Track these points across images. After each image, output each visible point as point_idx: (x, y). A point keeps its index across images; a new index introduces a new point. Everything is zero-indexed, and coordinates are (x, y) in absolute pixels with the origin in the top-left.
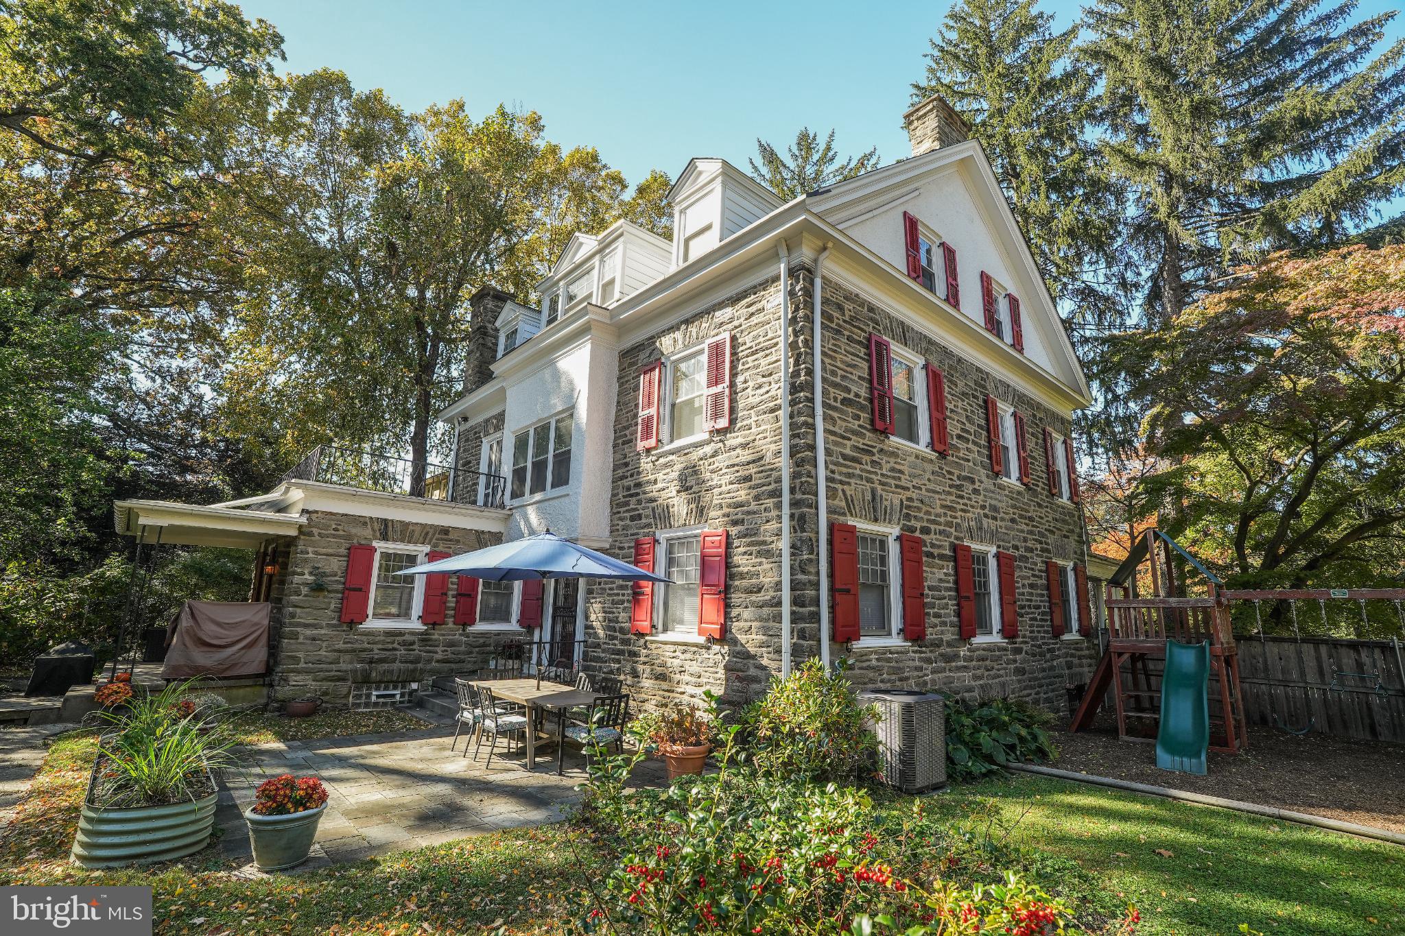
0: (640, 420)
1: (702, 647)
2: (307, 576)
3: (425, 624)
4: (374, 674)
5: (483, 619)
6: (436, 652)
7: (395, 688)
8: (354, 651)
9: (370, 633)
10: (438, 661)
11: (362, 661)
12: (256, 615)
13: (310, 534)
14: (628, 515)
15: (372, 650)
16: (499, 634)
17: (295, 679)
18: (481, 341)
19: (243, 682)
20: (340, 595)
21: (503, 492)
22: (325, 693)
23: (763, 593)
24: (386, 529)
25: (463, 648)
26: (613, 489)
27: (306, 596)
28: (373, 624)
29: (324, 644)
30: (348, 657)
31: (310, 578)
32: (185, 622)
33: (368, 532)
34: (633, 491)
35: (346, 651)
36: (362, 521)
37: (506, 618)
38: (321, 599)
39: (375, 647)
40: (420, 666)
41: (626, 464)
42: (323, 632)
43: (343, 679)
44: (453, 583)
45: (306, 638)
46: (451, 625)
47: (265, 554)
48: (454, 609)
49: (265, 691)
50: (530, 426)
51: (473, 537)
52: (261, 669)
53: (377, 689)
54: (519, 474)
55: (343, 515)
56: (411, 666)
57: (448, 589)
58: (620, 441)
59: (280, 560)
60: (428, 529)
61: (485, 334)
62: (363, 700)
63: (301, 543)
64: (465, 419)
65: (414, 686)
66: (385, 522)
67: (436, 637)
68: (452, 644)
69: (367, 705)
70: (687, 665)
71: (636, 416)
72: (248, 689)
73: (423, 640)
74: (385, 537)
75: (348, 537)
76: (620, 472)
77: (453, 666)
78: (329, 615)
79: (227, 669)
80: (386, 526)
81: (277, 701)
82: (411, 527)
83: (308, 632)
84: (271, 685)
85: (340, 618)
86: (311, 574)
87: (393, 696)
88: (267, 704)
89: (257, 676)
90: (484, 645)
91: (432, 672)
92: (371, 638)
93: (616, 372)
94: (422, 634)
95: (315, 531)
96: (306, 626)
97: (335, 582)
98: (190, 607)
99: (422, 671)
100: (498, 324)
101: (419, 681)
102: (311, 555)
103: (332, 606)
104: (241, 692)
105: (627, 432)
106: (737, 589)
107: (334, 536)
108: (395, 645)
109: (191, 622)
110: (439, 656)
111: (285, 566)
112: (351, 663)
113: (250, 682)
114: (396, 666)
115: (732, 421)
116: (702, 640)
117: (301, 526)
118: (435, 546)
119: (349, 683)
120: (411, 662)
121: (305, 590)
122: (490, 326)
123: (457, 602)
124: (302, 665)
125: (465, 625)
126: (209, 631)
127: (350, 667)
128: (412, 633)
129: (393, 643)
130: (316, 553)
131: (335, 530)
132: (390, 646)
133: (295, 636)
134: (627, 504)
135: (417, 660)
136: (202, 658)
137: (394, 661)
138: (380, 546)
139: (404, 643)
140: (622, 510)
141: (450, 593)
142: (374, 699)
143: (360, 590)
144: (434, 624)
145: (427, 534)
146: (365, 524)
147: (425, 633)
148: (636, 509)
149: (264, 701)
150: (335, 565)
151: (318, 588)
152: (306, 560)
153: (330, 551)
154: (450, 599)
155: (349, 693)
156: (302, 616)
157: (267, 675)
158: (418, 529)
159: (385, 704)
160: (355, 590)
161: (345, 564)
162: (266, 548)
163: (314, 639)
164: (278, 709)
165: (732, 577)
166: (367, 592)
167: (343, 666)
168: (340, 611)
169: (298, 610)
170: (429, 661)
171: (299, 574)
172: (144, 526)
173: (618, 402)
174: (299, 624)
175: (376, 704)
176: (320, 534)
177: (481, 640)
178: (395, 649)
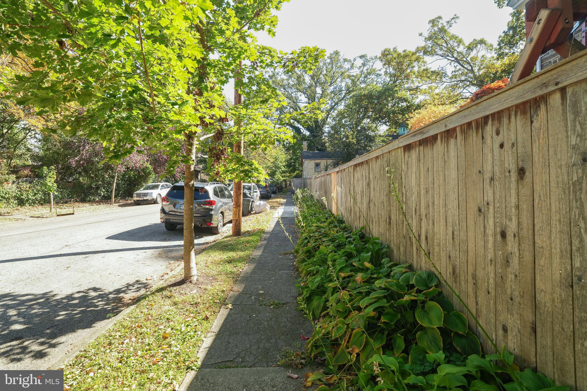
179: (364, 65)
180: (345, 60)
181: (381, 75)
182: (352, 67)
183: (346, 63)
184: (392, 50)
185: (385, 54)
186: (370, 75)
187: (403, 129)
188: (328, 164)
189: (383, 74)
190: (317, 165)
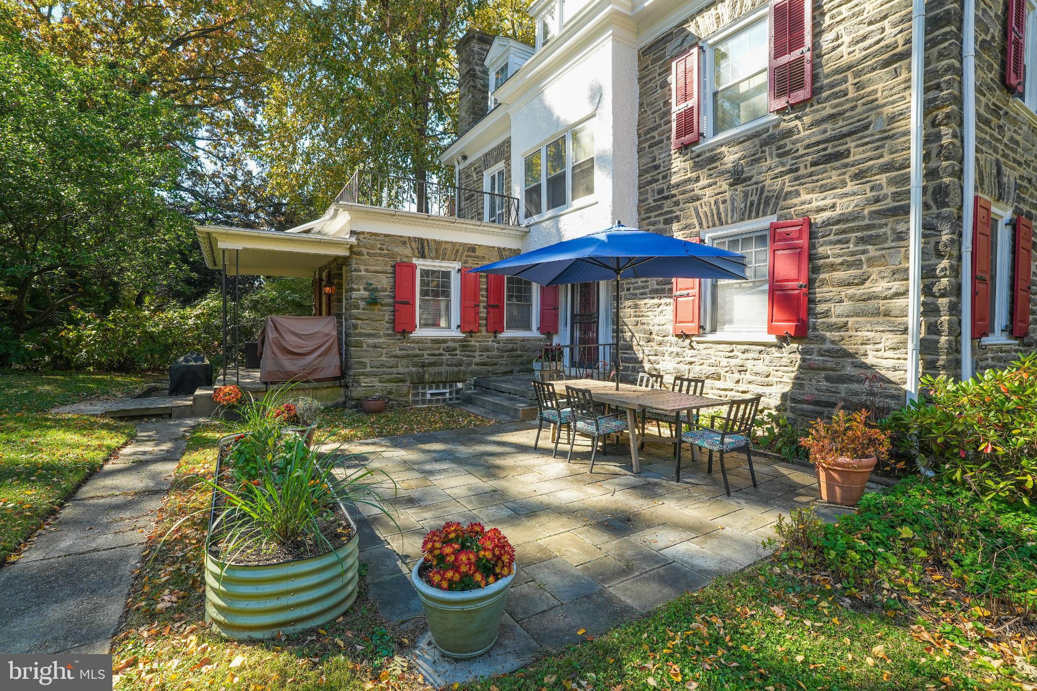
0: (674, 117)
1: (771, 345)
2: (362, 292)
3: (463, 332)
4: (427, 376)
5: (509, 327)
6: (475, 357)
7: (444, 387)
8: (408, 356)
9: (420, 341)
10: (476, 364)
11: (415, 365)
12: (324, 327)
13: (359, 254)
14: (661, 219)
15: (423, 355)
16: (524, 340)
17: (364, 381)
18: (471, 83)
19: (325, 384)
20: (391, 308)
21: (517, 211)
22: (390, 393)
23: (868, 284)
24: (423, 248)
25: (495, 353)
26: (641, 194)
27: (364, 309)
28: (420, 333)
29: (385, 351)
30: (404, 361)
31: (366, 294)
32: (271, 335)
33: (407, 251)
34: (666, 194)
35: (403, 357)
36: (404, 241)
37: (528, 327)
38: (376, 312)
39: (426, 353)
40: (463, 368)
41: (656, 167)
42: (382, 340)
43: (403, 381)
44: (482, 296)
45: (368, 346)
46: (484, 333)
47: (321, 280)
48: (486, 319)
49: (342, 391)
50: (541, 144)
51: (496, 254)
52: (337, 373)
53: (430, 388)
54: (532, 193)
55: (385, 236)
56: (456, 369)
57: (480, 302)
58: (646, 145)
59: (335, 281)
60: (457, 247)
61: (474, 76)
62: (420, 398)
63: (354, 261)
64: (465, 158)
65: (460, 385)
66: (421, 241)
67: (473, 343)
68: (487, 349)
69: (424, 402)
70: (749, 365)
71: (668, 113)
72: (329, 390)
73: (463, 346)
74: (423, 256)
75: (392, 255)
76: (648, 177)
77: (490, 368)
78: (384, 326)
79: (310, 374)
80: (422, 245)
81: (353, 400)
82: (443, 246)
83: (371, 341)
84: (347, 387)
85: (394, 328)
86: (365, 289)
87: (444, 394)
88: (345, 403)
89: (335, 379)
90: (512, 350)
91: (473, 373)
92: (421, 345)
93: (636, 74)
94: (461, 341)
95: (365, 251)
96: (369, 335)
97: (385, 296)
98: (272, 321)
99: (465, 373)
100: (486, 63)
101: (463, 381)
102: (363, 273)
103: (387, 318)
104: (324, 392)
105: (655, 134)
106: (824, 282)
107: (380, 255)
108: (441, 351)
109: (276, 335)
110: (477, 360)
111: (340, 286)
112: (408, 367)
113: (330, 384)
114: (444, 369)
115: (815, 92)
116: (773, 339)
117: (351, 247)
118: (466, 262)
119: (408, 384)
120: (456, 365)
121: (362, 304)
122: (477, 68)
123: (488, 313)
124: (369, 369)
125: (495, 332)
126: (291, 341)
127: (406, 370)
128: (454, 340)
129: (439, 349)
130: (367, 271)
131: (381, 249)
132: (437, 352)
133: (359, 345)
134: (660, 207)
135: (459, 364)
136: (290, 365)
137: (441, 364)
138: (421, 264)
139: (447, 349)
140: (653, 214)
141: (482, 305)
142: (428, 397)
143: (408, 303)
144: (471, 332)
145: (457, 251)
146: (404, 243)
147: (464, 340)
148: (671, 212)
149: (342, 399)
150: (384, 282)
151: (373, 302)
152: (360, 278)
153: (379, 268)
154: (482, 309)
155: (409, 392)
156: (364, 327)
157: (342, 378)
158: (449, 247)
159: (438, 400)
160: (402, 303)
161: (392, 280)
162: (320, 275)
163: (375, 347)
164: (356, 406)
165: (816, 270)
166: (413, 305)
167: (401, 369)
168: (394, 321)
169: (360, 322)
170: (470, 364)
171: (355, 290)
172: (224, 251)
173: (641, 105)
174: (361, 335)
175: (430, 401)
176: (368, 254)
177: (510, 346)
178: (441, 355)
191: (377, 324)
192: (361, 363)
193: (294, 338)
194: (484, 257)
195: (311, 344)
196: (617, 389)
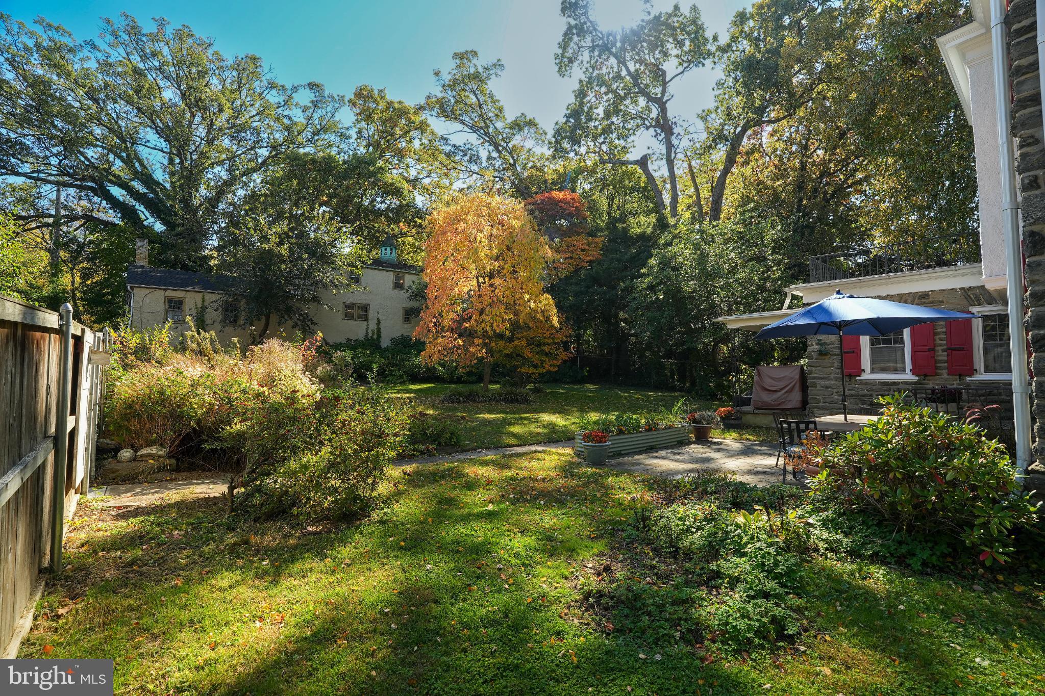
2: (815, 346)
3: (917, 376)
8: (857, 396)
9: (867, 383)
12: (791, 373)
15: (871, 395)
17: (819, 413)
20: (839, 357)
27: (817, 359)
28: (870, 376)
29: (835, 391)
30: (853, 400)
31: (818, 346)
35: (852, 396)
38: (827, 361)
39: (874, 393)
42: (833, 382)
44: (941, 340)
45: (822, 387)
46: (945, 376)
48: (947, 362)
57: (936, 345)
78: (834, 371)
79: (779, 404)
83: (822, 382)
85: (842, 373)
86: (818, 343)
90: (991, 394)
92: (869, 387)
96: (821, 378)
97: (835, 349)
103: (836, 365)
121: (815, 355)
123: (948, 355)
124: (821, 404)
125: (961, 375)
126: (769, 383)
128: (906, 383)
133: (815, 385)
141: (939, 348)
143: (853, 352)
144: (926, 375)
150: (833, 337)
151: (824, 353)
154: (940, 353)
156: (817, 372)
160: (850, 353)
163: (827, 387)
166: (859, 354)
168: (841, 367)
174: (815, 378)
179: (315, 105)
180: (272, 86)
181: (350, 137)
182: (287, 103)
183: (274, 92)
184: (376, 92)
185: (363, 95)
186: (325, 132)
187: (389, 249)
188: (207, 303)
189: (355, 136)
190: (175, 306)
191: (828, 369)
192: (816, 399)
193: (770, 380)
194: (942, 302)
195: (781, 385)
196: (846, 419)
